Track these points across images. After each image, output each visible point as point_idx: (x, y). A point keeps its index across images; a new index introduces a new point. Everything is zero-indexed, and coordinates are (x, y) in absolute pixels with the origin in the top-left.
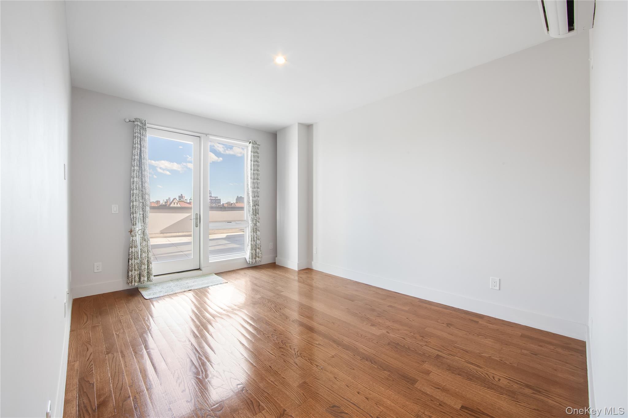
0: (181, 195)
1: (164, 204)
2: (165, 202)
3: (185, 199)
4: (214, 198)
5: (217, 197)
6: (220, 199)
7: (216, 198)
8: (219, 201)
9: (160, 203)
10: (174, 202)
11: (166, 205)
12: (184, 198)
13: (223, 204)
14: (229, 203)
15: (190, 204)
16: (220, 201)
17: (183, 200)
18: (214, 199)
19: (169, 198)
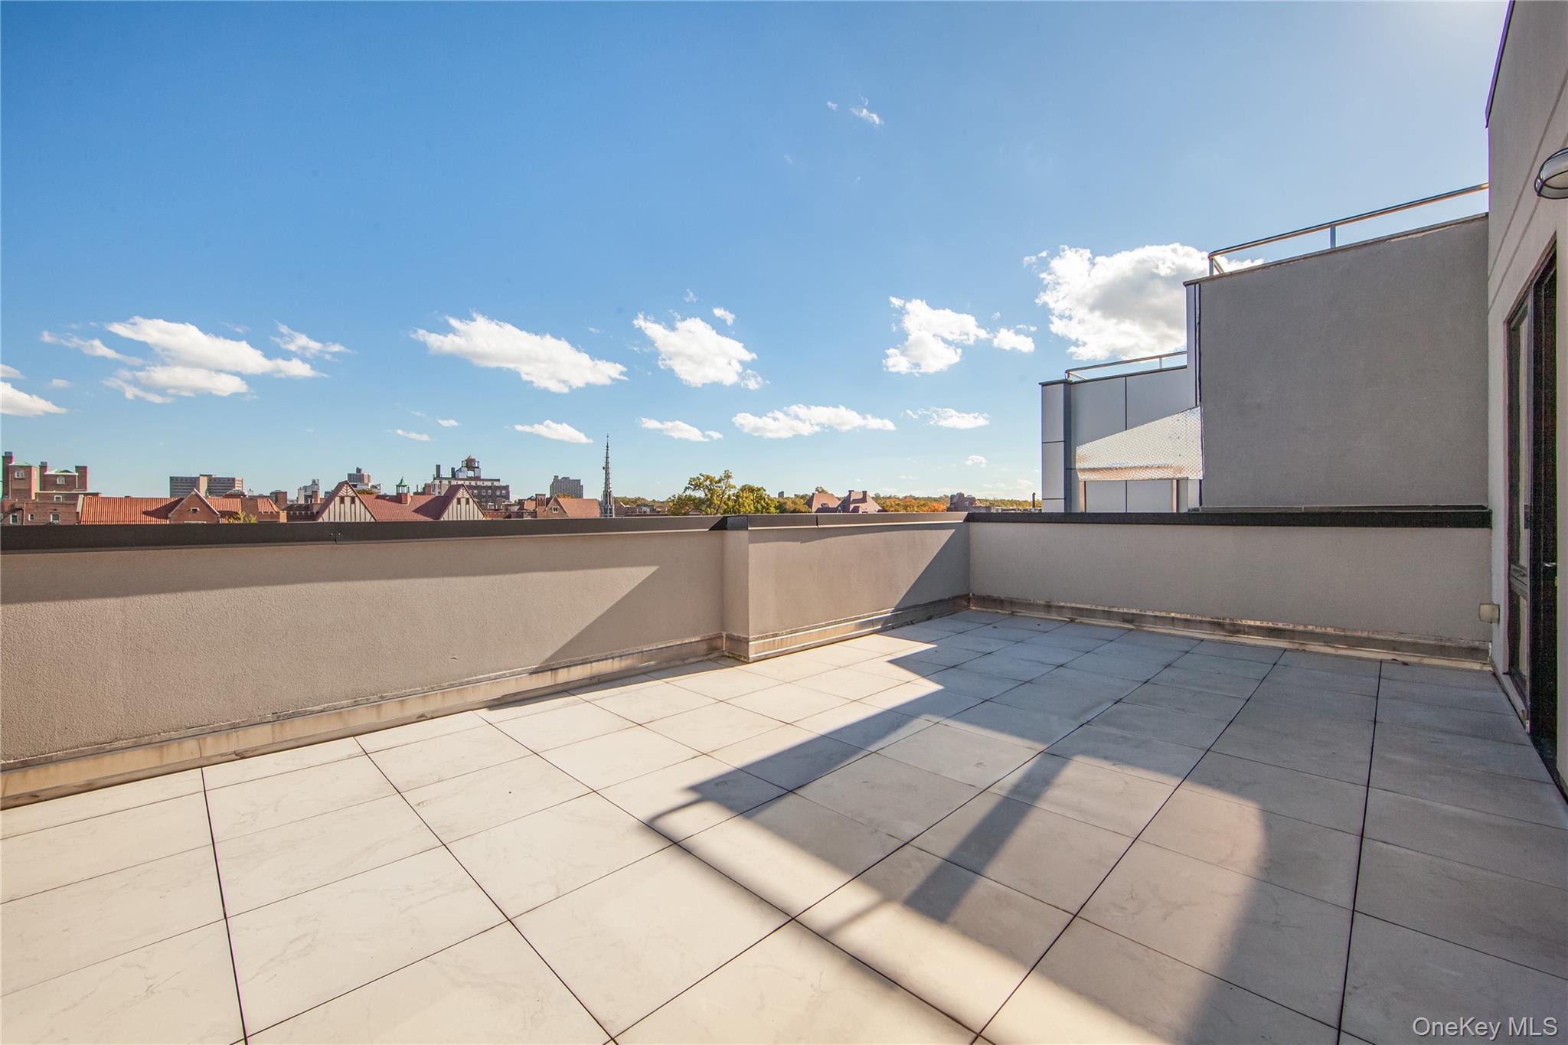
0: (359, 470)
1: (302, 501)
2: (306, 497)
3: (370, 485)
4: (489, 484)
5: (499, 480)
6: (508, 486)
7: (496, 483)
8: (504, 492)
9: (286, 500)
10: (340, 494)
11: (307, 507)
12: (366, 481)
13: (521, 503)
14: (539, 497)
15: (401, 503)
16: (508, 493)
17: (365, 487)
18: (490, 488)
19: (314, 481)
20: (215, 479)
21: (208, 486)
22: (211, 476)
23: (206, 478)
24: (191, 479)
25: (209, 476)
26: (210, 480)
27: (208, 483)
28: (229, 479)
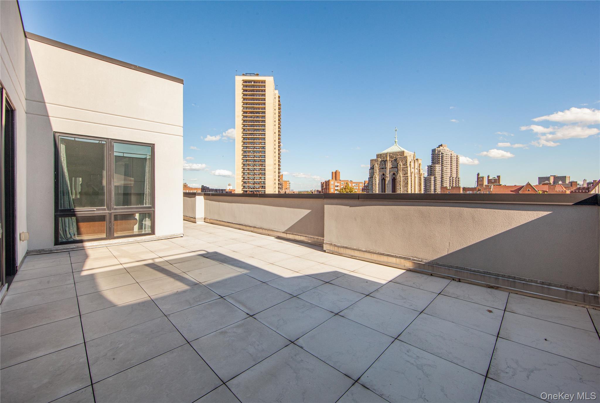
11: (587, 189)
20: (557, 177)
21: (554, 180)
22: (555, 176)
23: (553, 177)
24: (547, 177)
25: (554, 176)
26: (555, 178)
27: (554, 179)
28: (563, 177)
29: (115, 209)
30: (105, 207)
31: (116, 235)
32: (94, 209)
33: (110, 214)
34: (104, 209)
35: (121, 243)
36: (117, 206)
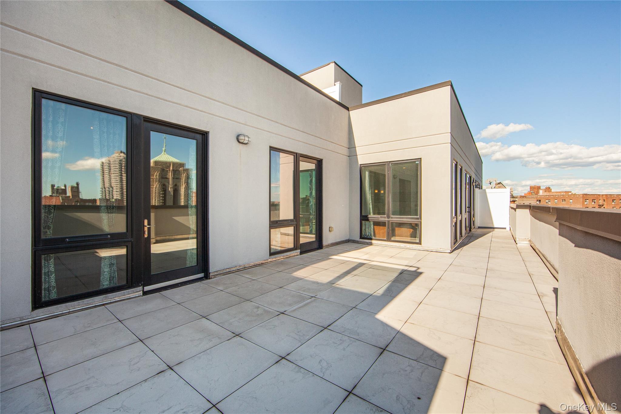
29: (392, 218)
30: (386, 216)
31: (392, 239)
32: (379, 216)
33: (389, 221)
34: (385, 218)
35: (395, 246)
36: (393, 215)
